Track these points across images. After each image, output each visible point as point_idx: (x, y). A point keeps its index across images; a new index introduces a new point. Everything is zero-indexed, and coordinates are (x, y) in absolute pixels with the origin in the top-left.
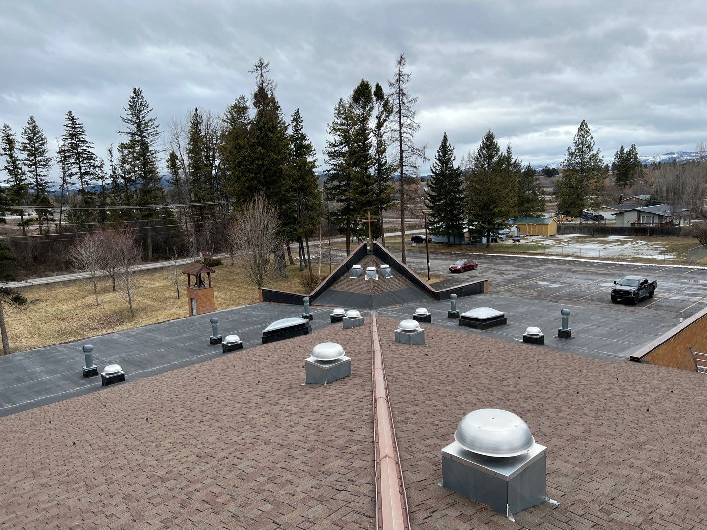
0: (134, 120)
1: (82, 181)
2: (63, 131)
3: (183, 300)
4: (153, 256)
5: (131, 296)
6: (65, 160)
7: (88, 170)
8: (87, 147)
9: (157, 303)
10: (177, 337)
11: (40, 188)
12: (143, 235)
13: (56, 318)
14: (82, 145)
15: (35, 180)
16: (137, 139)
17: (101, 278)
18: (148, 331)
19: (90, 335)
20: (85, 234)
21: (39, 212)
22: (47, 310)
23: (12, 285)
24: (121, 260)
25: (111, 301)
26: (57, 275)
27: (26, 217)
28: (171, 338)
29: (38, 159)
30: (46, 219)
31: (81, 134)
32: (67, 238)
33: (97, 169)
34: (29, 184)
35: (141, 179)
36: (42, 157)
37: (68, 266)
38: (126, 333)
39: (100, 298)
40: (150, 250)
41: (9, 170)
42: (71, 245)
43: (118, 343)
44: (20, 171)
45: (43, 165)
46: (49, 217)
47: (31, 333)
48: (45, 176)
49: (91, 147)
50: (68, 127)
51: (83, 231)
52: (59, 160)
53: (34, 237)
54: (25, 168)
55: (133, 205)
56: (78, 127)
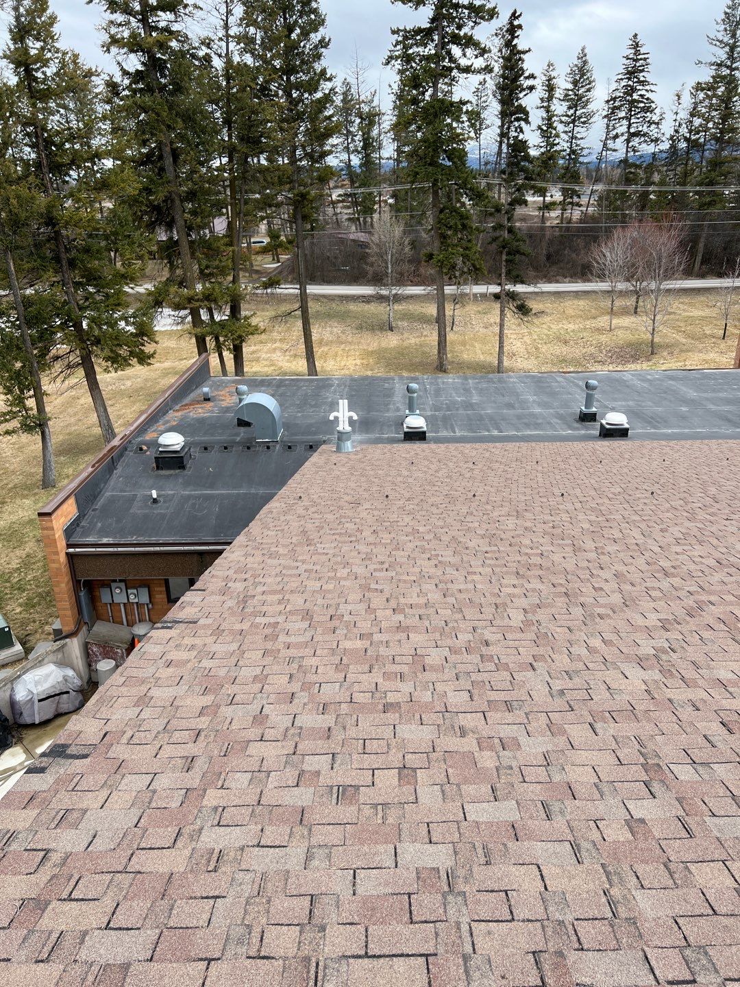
0: (726, 40)
1: (627, 147)
2: (620, 66)
3: (730, 343)
4: (700, 268)
5: (656, 325)
6: (613, 113)
7: (640, 129)
8: (646, 90)
9: (690, 341)
10: (710, 395)
11: (573, 156)
12: (693, 235)
13: (558, 339)
14: (641, 87)
15: (569, 144)
16: (724, 73)
17: (622, 294)
18: (671, 378)
19: (593, 369)
20: (615, 227)
21: (565, 192)
22: (550, 327)
23: (520, 288)
24: (655, 271)
25: (630, 327)
26: (569, 282)
27: (548, 199)
28: (700, 394)
29: (578, 113)
30: (572, 203)
31: (643, 71)
32: (591, 231)
33: (653, 126)
34: (561, 151)
35: (713, 142)
36: (583, 110)
37: (584, 272)
38: (640, 375)
39: (614, 321)
40: (699, 258)
41: (542, 129)
42: (595, 242)
43: (628, 386)
44: (554, 132)
45: (584, 123)
46: (576, 199)
47: (528, 353)
48: (582, 138)
49: (652, 91)
50: (628, 59)
51: (613, 222)
52: (605, 113)
53: (553, 227)
54: (560, 128)
55: (692, 185)
56: (641, 59)
